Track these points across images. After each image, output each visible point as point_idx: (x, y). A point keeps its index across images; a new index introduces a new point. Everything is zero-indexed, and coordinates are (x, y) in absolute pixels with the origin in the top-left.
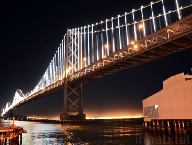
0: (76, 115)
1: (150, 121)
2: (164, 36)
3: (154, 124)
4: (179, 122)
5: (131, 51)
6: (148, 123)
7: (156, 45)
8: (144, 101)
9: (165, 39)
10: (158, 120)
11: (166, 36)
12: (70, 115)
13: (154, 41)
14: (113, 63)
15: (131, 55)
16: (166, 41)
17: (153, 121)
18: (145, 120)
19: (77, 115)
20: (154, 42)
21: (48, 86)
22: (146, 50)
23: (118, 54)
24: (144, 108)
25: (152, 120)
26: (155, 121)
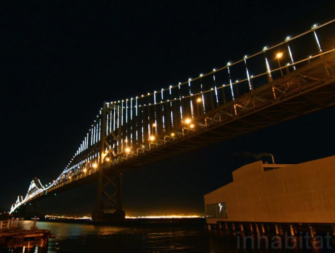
0: (113, 212)
1: (216, 223)
2: (230, 113)
3: (220, 227)
4: (257, 225)
5: (185, 131)
6: (212, 225)
7: (219, 124)
8: (206, 197)
9: (231, 117)
10: (226, 222)
11: (232, 113)
12: (105, 212)
13: (216, 119)
14: (162, 146)
15: (186, 136)
16: (232, 118)
17: (220, 223)
18: (208, 221)
19: (115, 212)
20: (216, 121)
21: (77, 175)
22: (205, 130)
23: (169, 134)
24: (207, 205)
25: (218, 222)
26: (223, 223)
